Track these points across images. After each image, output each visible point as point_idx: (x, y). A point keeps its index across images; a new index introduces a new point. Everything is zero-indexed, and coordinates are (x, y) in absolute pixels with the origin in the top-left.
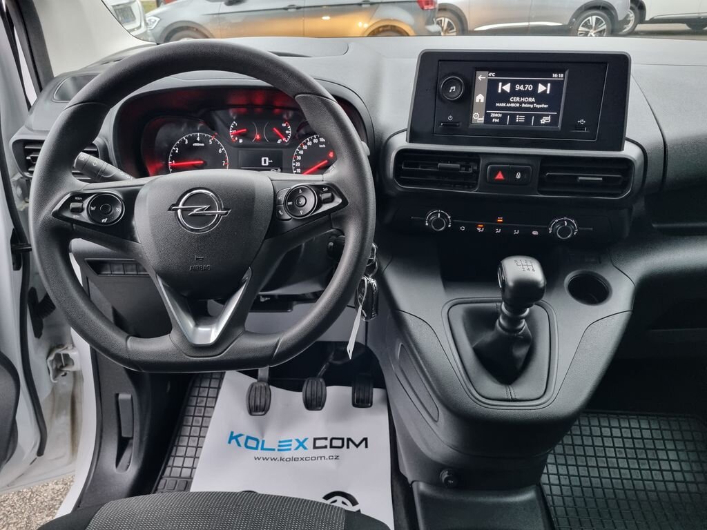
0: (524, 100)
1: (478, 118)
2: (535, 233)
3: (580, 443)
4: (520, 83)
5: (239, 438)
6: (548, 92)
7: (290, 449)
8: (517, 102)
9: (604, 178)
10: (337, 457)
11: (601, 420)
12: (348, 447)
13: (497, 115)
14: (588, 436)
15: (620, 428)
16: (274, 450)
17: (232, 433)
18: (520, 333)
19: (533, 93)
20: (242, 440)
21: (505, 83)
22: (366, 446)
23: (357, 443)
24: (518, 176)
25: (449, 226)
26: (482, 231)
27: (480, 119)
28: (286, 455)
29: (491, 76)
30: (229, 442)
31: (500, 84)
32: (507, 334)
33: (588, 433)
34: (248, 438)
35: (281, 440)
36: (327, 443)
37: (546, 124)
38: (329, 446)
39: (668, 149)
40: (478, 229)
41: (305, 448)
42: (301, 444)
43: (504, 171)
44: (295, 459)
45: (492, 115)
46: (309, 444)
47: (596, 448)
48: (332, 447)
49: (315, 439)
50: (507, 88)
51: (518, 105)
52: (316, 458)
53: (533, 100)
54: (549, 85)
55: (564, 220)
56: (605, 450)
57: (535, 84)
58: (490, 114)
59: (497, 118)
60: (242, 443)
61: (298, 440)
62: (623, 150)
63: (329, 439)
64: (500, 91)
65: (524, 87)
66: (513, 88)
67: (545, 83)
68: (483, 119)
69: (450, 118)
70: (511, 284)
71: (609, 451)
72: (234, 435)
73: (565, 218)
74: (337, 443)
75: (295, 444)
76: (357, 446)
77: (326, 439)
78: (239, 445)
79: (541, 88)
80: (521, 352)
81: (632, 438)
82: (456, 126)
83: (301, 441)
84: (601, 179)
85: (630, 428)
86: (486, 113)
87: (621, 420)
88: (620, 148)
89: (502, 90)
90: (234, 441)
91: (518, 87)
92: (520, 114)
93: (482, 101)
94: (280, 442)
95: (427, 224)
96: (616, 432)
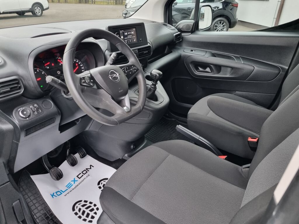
4: (129, 32)
5: (54, 195)
7: (72, 185)
8: (129, 37)
9: (148, 51)
10: (89, 175)
12: (89, 171)
13: (126, 41)
16: (67, 189)
19: (131, 34)
20: (55, 194)
22: (93, 167)
28: (73, 187)
29: (123, 31)
30: (53, 198)
34: (56, 193)
36: (82, 174)
37: (135, 41)
38: (83, 175)
41: (77, 181)
42: (74, 181)
44: (77, 186)
46: (77, 179)
48: (84, 174)
49: (77, 176)
50: (126, 34)
52: (83, 180)
60: (56, 195)
61: (72, 181)
62: (148, 44)
63: (81, 173)
67: (132, 31)
74: (84, 172)
75: (72, 183)
76: (91, 168)
78: (56, 196)
90: (54, 196)
92: (130, 40)
93: (123, 38)
94: (66, 186)
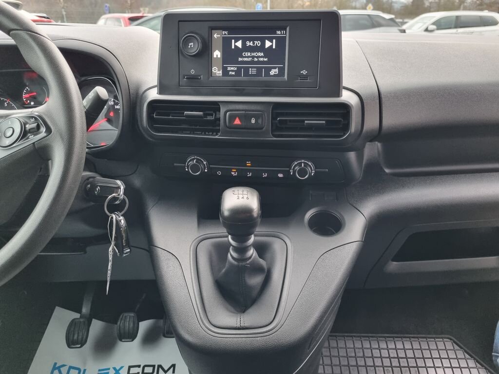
0: (254, 54)
1: (217, 72)
2: (280, 175)
3: (354, 363)
4: (250, 39)
6: (274, 47)
8: (248, 57)
9: (327, 121)
11: (372, 343)
13: (232, 69)
14: (361, 357)
15: (388, 349)
17: (55, 364)
18: (248, 262)
19: (262, 48)
20: (64, 370)
21: (237, 40)
22: (174, 372)
23: (166, 369)
24: (253, 121)
25: (206, 171)
26: (236, 174)
27: (218, 72)
29: (225, 34)
31: (233, 41)
32: (235, 263)
33: (361, 355)
34: (71, 368)
35: (100, 368)
36: (140, 370)
37: (275, 75)
38: (141, 373)
39: (382, 96)
40: (233, 173)
43: (241, 117)
45: (229, 69)
46: (124, 371)
47: (368, 368)
48: (143, 373)
49: (130, 367)
50: (239, 44)
51: (250, 59)
53: (262, 54)
54: (274, 41)
55: (301, 163)
56: (375, 369)
57: (263, 41)
58: (227, 67)
59: (232, 71)
61: (114, 368)
62: (342, 96)
63: (141, 367)
64: (233, 47)
65: (254, 43)
66: (244, 44)
67: (271, 40)
68: (221, 72)
69: (193, 72)
70: (226, 213)
71: (379, 370)
72: (57, 366)
73: (303, 161)
74: (148, 370)
75: (112, 372)
76: (165, 372)
77: (139, 366)
79: (268, 44)
80: (255, 281)
81: (398, 358)
82: (198, 79)
83: (118, 368)
84: (324, 122)
85: (396, 349)
86: (223, 66)
87: (388, 342)
88: (338, 94)
89: (235, 46)
90: (56, 372)
91: (248, 44)
92: (252, 67)
93: (219, 56)
94: (99, 370)
95: (187, 170)
96: (385, 353)
